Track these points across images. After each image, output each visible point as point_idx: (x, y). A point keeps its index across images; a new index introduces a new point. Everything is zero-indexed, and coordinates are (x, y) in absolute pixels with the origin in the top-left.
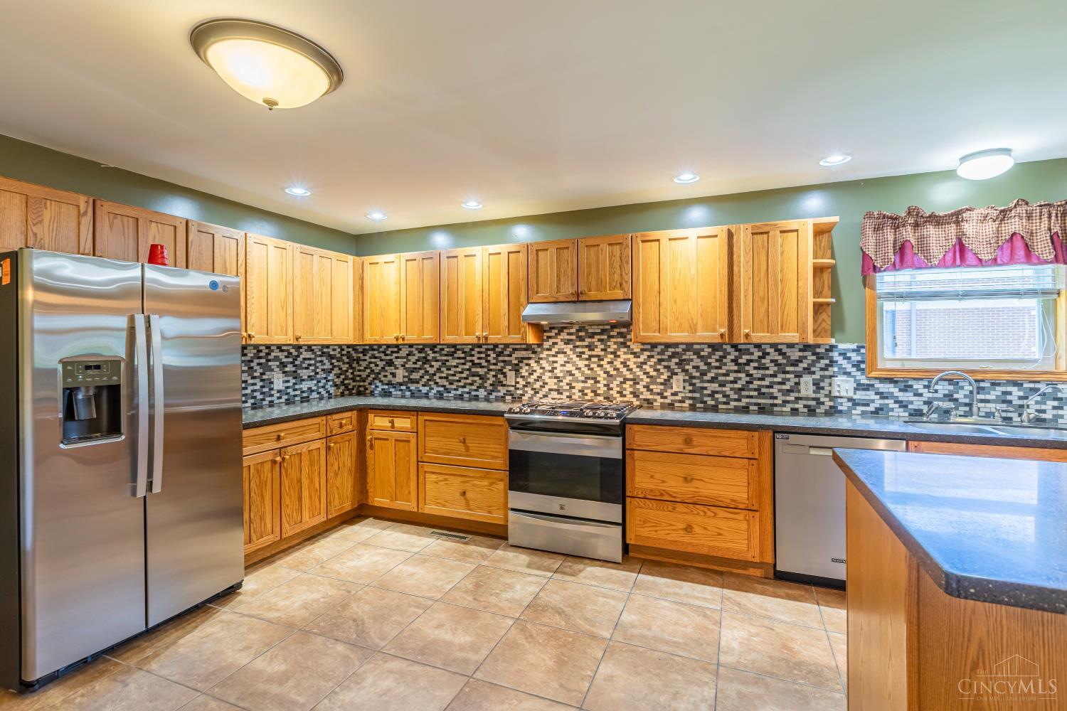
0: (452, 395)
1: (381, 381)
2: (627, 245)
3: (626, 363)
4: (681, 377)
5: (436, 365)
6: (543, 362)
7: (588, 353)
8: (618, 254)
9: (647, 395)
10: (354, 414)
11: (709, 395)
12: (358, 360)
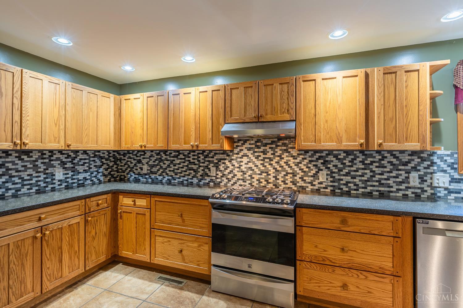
0: (177, 182)
1: (134, 173)
2: (293, 84)
3: (287, 163)
4: (325, 172)
5: (167, 163)
6: (234, 162)
7: (263, 156)
8: (286, 90)
9: (301, 183)
10: (109, 196)
11: (344, 184)
12: (120, 160)
